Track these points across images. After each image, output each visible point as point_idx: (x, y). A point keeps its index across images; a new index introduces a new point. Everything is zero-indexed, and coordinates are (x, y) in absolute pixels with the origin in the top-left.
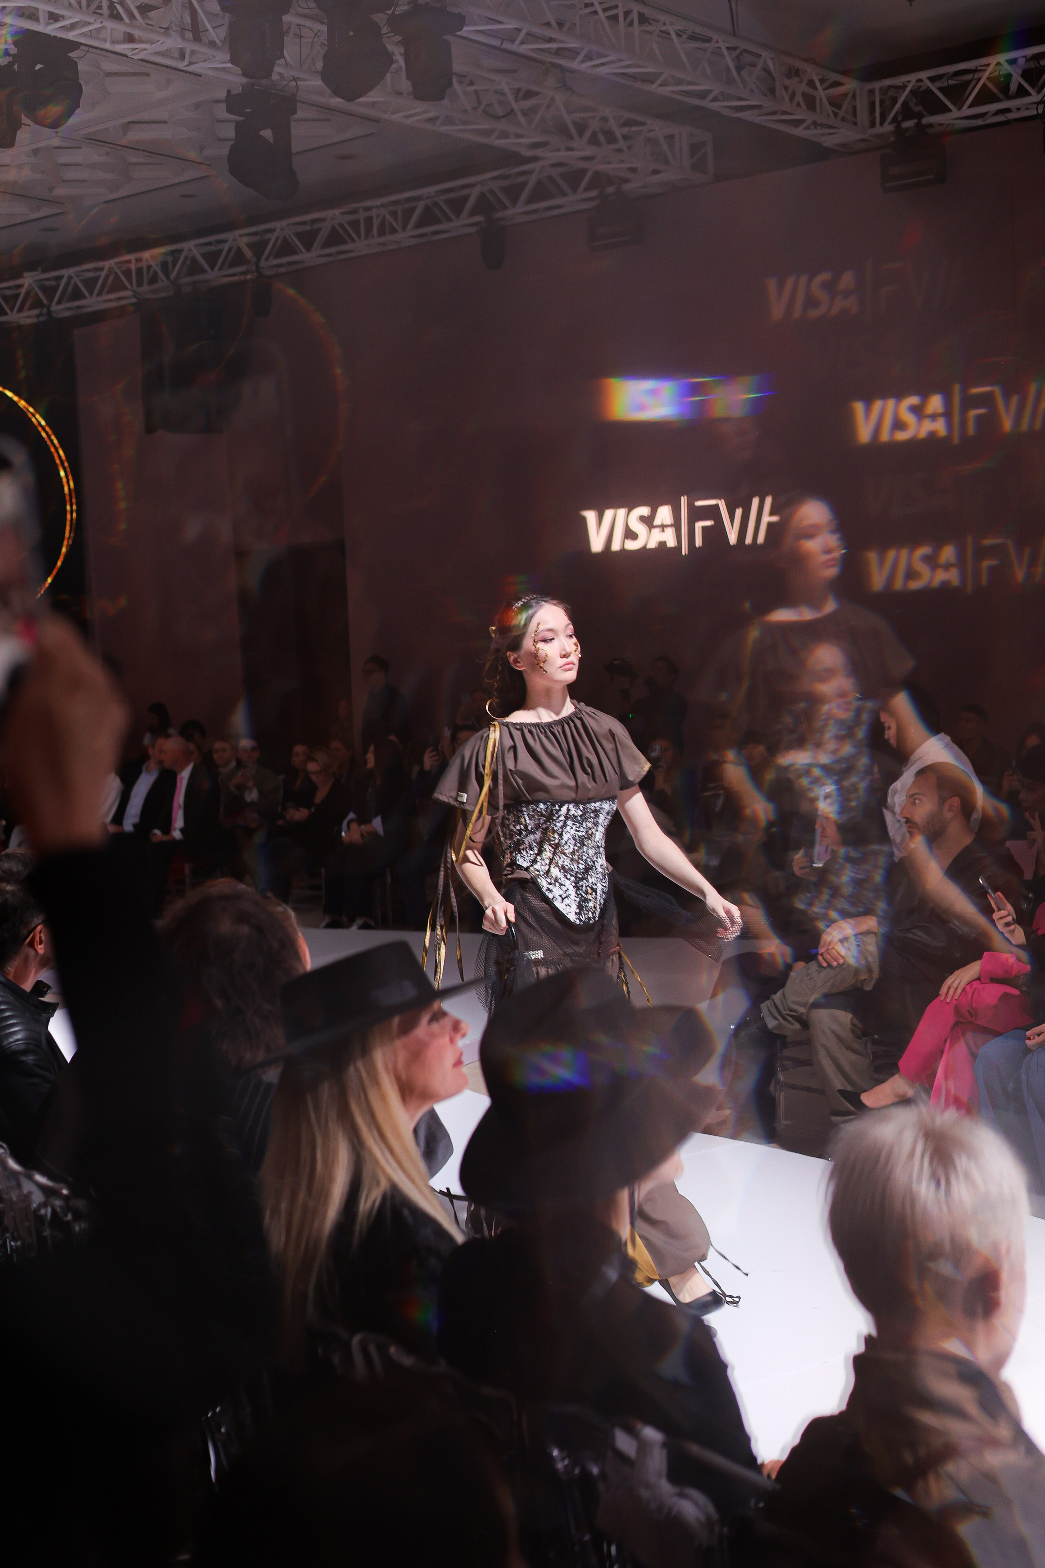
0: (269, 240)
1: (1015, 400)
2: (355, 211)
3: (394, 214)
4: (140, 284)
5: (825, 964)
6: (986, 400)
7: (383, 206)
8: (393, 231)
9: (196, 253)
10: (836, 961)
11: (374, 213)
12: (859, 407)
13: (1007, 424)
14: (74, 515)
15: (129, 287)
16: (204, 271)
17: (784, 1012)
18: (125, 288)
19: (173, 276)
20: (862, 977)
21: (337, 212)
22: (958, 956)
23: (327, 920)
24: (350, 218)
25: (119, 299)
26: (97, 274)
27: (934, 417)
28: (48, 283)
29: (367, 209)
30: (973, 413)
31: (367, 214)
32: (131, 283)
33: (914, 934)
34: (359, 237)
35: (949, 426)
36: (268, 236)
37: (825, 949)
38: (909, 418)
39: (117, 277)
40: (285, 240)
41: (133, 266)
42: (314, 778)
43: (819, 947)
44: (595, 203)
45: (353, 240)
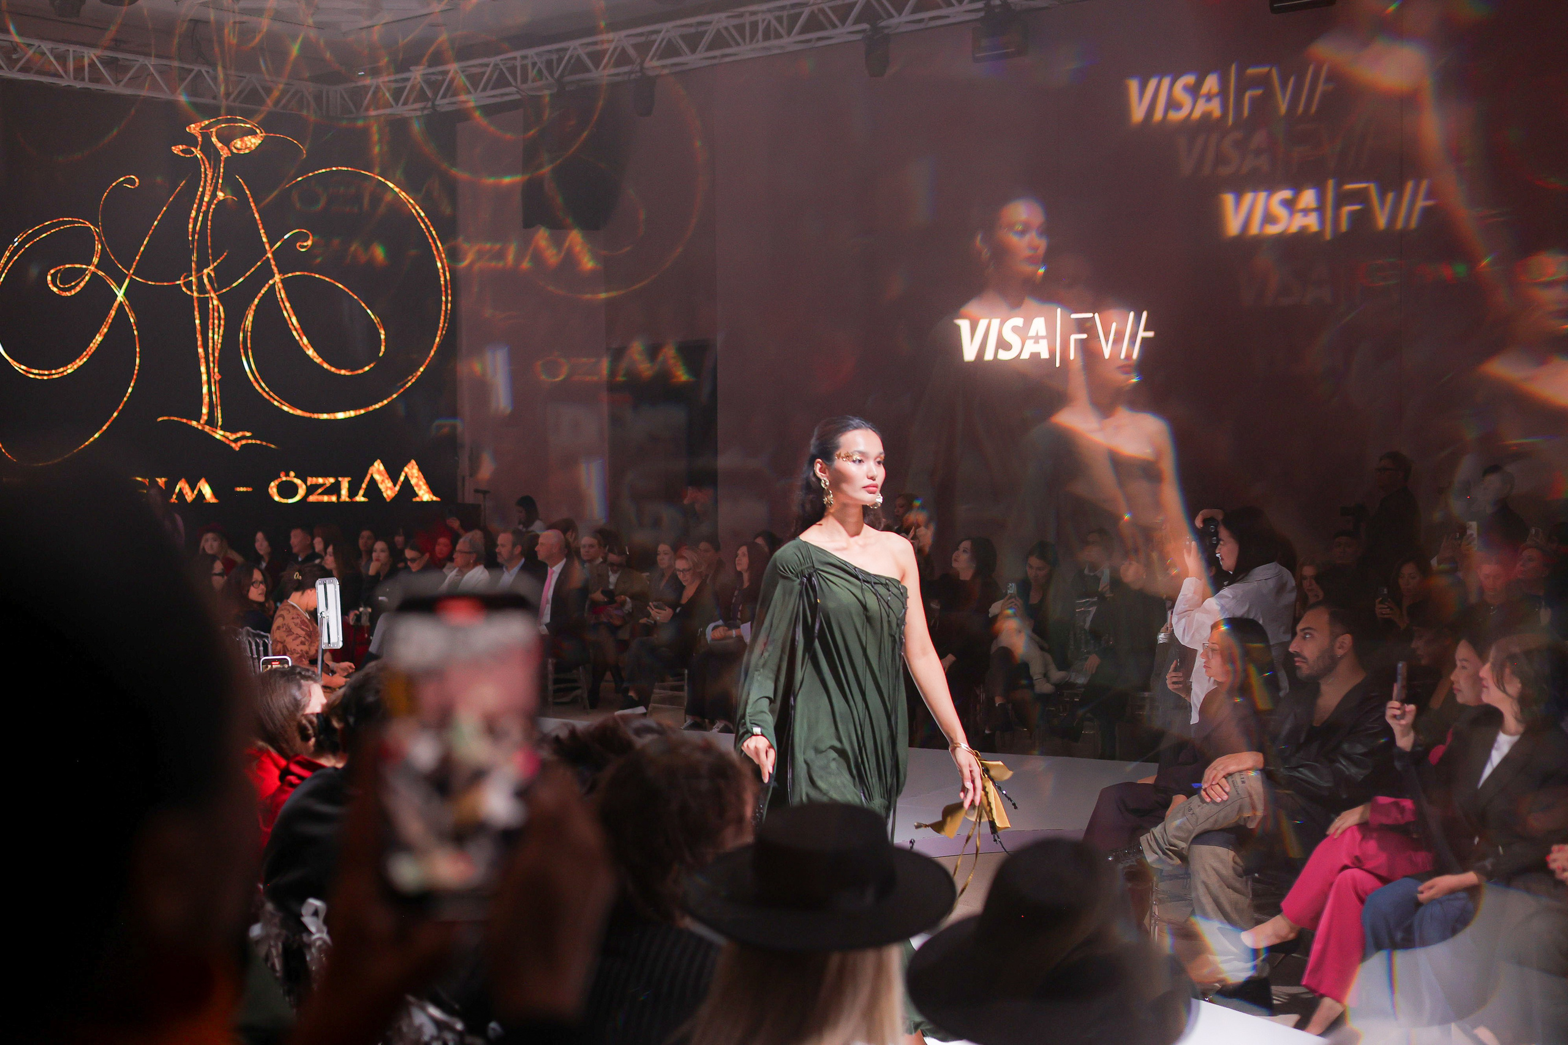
0: (654, 41)
1: (1390, 197)
2: (741, 15)
3: (779, 19)
4: (525, 80)
5: (1208, 800)
6: (1361, 197)
7: (769, 11)
8: (778, 36)
9: (581, 52)
10: (1220, 797)
11: (759, 17)
12: (1229, 199)
13: (1382, 222)
14: (449, 305)
15: (514, 84)
16: (588, 70)
17: (1164, 847)
18: (509, 85)
19: (557, 75)
20: (1246, 814)
21: (723, 15)
22: (1344, 797)
23: (689, 721)
24: (736, 21)
25: (503, 95)
26: (483, 70)
27: (1306, 212)
28: (433, 78)
29: (753, 13)
30: (1347, 209)
31: (753, 18)
32: (515, 80)
33: (1299, 772)
34: (744, 39)
35: (1322, 221)
36: (654, 37)
37: (1209, 783)
38: (1281, 212)
39: (502, 73)
40: (670, 41)
41: (518, 63)
42: (680, 576)
43: (1202, 783)
44: (982, 14)
45: (738, 44)
